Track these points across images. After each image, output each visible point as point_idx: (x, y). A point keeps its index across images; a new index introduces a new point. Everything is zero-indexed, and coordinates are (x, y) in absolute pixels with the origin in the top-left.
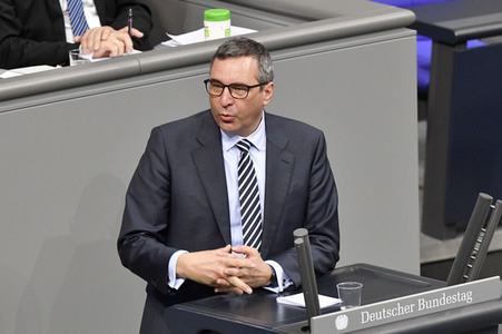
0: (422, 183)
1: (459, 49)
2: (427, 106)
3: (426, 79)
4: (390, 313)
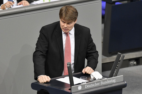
0: (102, 41)
1: (113, 5)
2: (104, 20)
3: (104, 13)
4: (93, 85)
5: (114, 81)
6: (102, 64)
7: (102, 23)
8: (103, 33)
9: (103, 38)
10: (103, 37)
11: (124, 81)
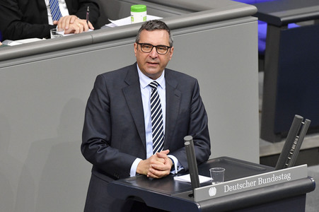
0: (261, 109)
1: (283, 29)
3: (264, 47)
4: (242, 186)
5: (288, 177)
6: (261, 158)
7: (260, 70)
8: (262, 92)
9: (261, 103)
10: (261, 101)
11: (309, 178)
